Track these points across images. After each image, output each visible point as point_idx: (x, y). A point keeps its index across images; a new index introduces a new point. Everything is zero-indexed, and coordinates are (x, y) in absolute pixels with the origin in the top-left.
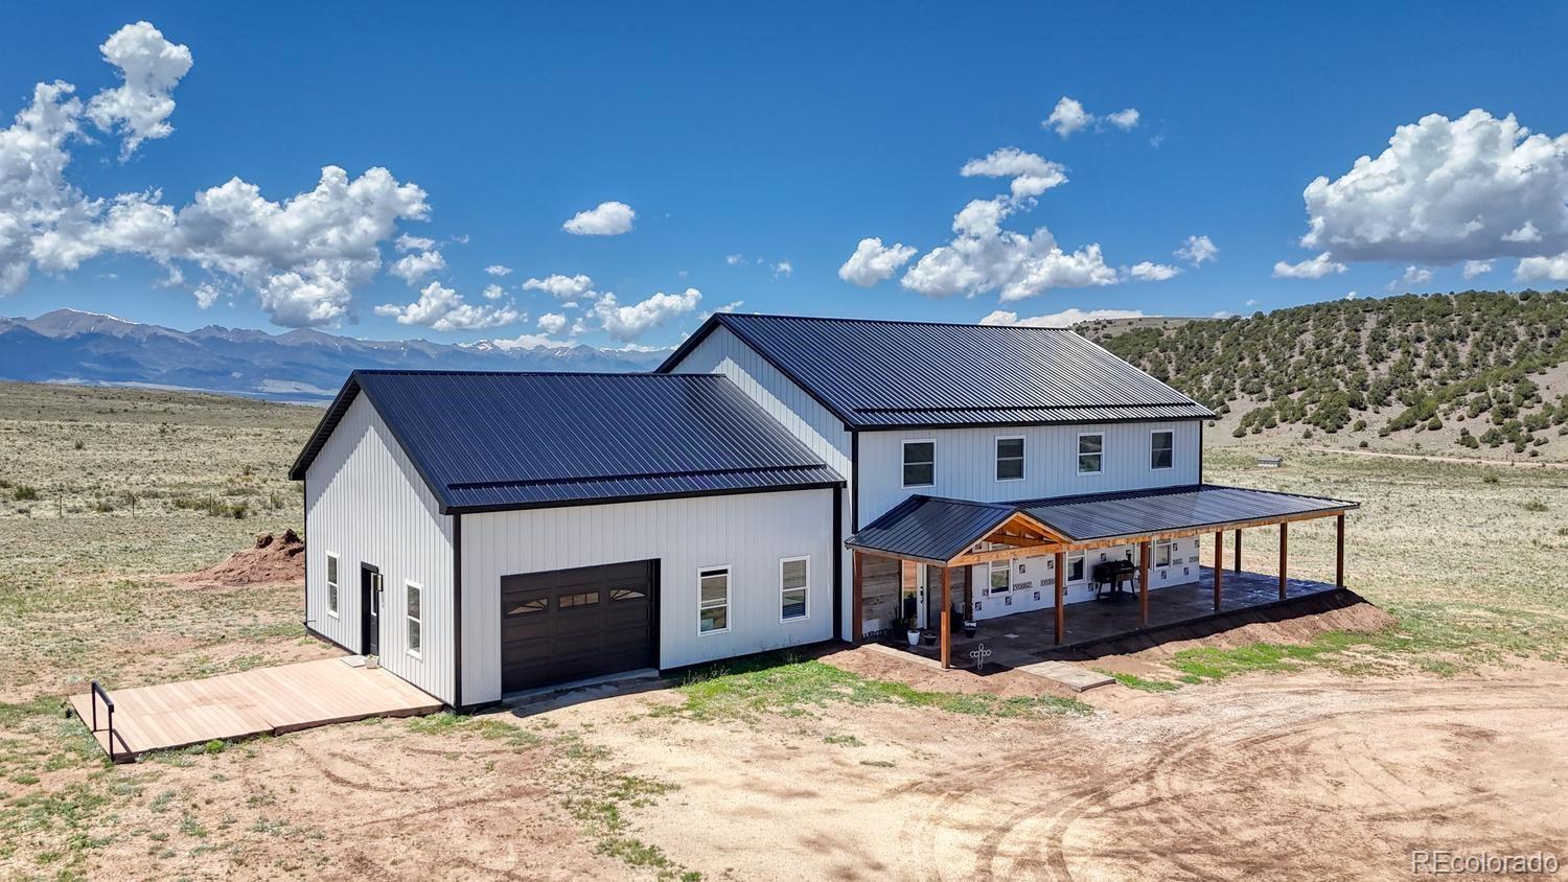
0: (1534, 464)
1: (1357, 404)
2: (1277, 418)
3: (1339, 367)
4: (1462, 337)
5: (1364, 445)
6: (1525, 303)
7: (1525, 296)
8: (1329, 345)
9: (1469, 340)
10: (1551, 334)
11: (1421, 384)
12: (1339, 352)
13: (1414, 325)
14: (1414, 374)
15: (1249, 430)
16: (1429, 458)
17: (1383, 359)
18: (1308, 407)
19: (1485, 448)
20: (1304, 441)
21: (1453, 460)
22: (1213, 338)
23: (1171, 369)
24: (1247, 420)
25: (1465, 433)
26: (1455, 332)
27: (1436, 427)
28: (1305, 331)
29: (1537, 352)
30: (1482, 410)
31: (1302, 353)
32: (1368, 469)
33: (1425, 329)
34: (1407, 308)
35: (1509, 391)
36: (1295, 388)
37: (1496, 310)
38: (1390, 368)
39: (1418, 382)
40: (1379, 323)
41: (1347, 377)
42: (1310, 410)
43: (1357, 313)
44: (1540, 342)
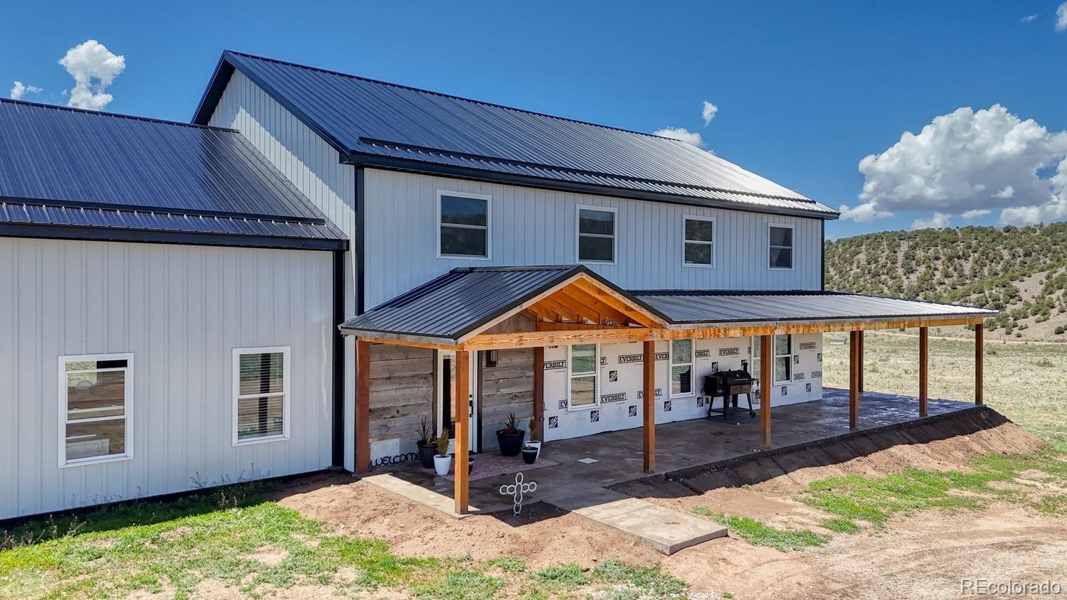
0: (1019, 342)
3: (883, 277)
4: (966, 257)
6: (1007, 234)
7: (1007, 230)
8: (876, 262)
9: (971, 259)
10: (1026, 255)
11: (939, 289)
12: (884, 267)
13: (933, 248)
14: (934, 282)
16: (947, 338)
17: (913, 272)
19: (985, 331)
21: (964, 340)
26: (961, 253)
28: (860, 252)
29: (1017, 267)
31: (858, 267)
32: (906, 346)
33: (941, 251)
34: (928, 237)
35: (1000, 293)
36: (854, 291)
37: (989, 239)
38: (918, 278)
39: (937, 287)
40: (910, 247)
41: (889, 283)
43: (894, 240)
44: (1019, 260)
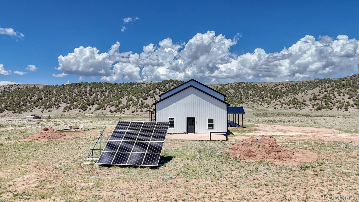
0: (124, 115)
1: (88, 105)
2: (72, 107)
3: (84, 97)
5: (92, 113)
8: (81, 92)
9: (107, 92)
10: (121, 91)
11: (100, 101)
12: (83, 94)
13: (97, 88)
15: (66, 111)
17: (92, 95)
18: (79, 105)
19: (115, 113)
20: (79, 113)
21: (110, 115)
22: (53, 90)
23: (43, 96)
24: (65, 108)
25: (110, 110)
26: (105, 90)
27: (105, 109)
29: (119, 95)
30: (113, 106)
31: (75, 94)
33: (99, 89)
34: (95, 85)
35: (117, 102)
36: (75, 101)
38: (94, 97)
41: (86, 99)
42: (79, 106)
43: (85, 85)
44: (119, 93)
